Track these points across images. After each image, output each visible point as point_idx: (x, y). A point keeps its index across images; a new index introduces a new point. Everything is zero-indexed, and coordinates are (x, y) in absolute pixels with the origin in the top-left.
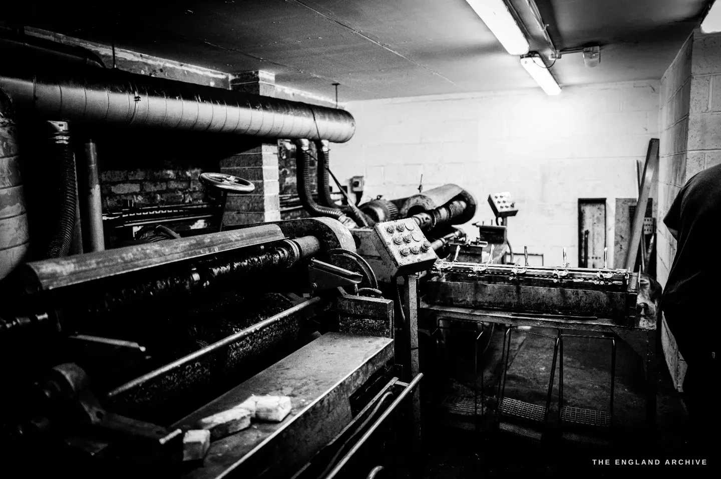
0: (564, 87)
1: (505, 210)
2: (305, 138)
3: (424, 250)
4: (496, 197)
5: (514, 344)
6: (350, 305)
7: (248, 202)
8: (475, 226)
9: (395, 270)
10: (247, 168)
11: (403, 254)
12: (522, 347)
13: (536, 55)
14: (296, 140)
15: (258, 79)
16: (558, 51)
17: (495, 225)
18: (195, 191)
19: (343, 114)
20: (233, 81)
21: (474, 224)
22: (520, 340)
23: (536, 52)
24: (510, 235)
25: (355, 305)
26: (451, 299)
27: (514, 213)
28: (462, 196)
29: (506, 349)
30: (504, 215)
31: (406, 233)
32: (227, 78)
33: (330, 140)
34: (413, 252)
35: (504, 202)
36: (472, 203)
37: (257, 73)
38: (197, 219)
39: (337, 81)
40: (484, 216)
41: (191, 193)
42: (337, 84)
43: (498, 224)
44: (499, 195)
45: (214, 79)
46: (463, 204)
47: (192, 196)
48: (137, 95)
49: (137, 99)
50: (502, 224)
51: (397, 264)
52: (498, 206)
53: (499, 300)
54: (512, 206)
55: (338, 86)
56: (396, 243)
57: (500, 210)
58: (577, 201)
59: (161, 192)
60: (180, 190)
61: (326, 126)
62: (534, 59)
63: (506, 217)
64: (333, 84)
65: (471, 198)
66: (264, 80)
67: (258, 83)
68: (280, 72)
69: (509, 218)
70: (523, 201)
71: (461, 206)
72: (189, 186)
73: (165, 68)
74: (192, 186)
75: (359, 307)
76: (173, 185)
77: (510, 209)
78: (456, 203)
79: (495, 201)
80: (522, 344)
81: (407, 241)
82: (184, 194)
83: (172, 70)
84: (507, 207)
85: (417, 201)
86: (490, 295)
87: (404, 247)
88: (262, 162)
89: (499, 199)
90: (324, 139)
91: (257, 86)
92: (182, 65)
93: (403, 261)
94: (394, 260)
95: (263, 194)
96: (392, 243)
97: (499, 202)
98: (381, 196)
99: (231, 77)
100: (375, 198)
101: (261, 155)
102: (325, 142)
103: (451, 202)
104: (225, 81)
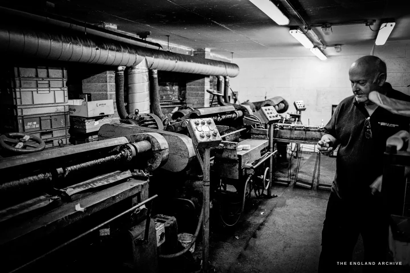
0: (328, 57)
1: (301, 108)
2: (221, 75)
3: (277, 116)
4: (297, 103)
5: (302, 163)
6: (255, 131)
7: (197, 100)
8: (288, 114)
9: (268, 122)
10: (198, 87)
11: (270, 117)
12: (305, 164)
13: (317, 47)
14: (218, 77)
15: (205, 51)
16: (325, 46)
17: (296, 114)
18: (175, 96)
19: (235, 66)
20: (194, 52)
21: (288, 113)
22: (304, 162)
23: (316, 46)
24: (302, 119)
25: (257, 131)
26: (282, 136)
27: (304, 110)
28: (283, 102)
29: (299, 164)
30: (300, 110)
31: (271, 111)
32: (192, 51)
33: (230, 76)
34: (274, 117)
35: (300, 105)
36: (287, 105)
37: (205, 49)
38: (175, 107)
39: (233, 52)
40: (292, 110)
41: (174, 96)
42: (232, 53)
43: (297, 113)
44: (298, 102)
45: (188, 51)
46: (283, 105)
47: (174, 97)
48: (176, 61)
49: (176, 62)
50: (299, 113)
51: (268, 120)
52: (298, 107)
53: (299, 136)
54: (304, 106)
55: (233, 54)
56: (268, 113)
57: (298, 108)
58: (331, 106)
59: (165, 95)
60: (171, 95)
61: (230, 71)
62: (315, 49)
63: (301, 111)
64: (231, 53)
65: (287, 103)
66: (207, 52)
67: (205, 53)
68: (213, 48)
69: (302, 112)
70: (308, 105)
71: (283, 106)
72: (174, 93)
73: (174, 47)
74: (175, 93)
75: (258, 131)
76: (169, 93)
77: (303, 108)
78: (281, 104)
79: (297, 104)
80: (305, 163)
81: (271, 113)
82: (172, 96)
83: (176, 48)
84: (301, 107)
85: (268, 102)
86: (296, 134)
87: (270, 115)
88: (204, 85)
89: (298, 103)
90: (227, 76)
91: (204, 54)
92: (178, 46)
93: (270, 119)
94: (267, 119)
95: (204, 97)
96: (267, 113)
97: (298, 105)
98: (248, 100)
99: (193, 50)
100: (246, 101)
101: (204, 82)
102: (227, 77)
103: (279, 104)
104: (191, 52)
